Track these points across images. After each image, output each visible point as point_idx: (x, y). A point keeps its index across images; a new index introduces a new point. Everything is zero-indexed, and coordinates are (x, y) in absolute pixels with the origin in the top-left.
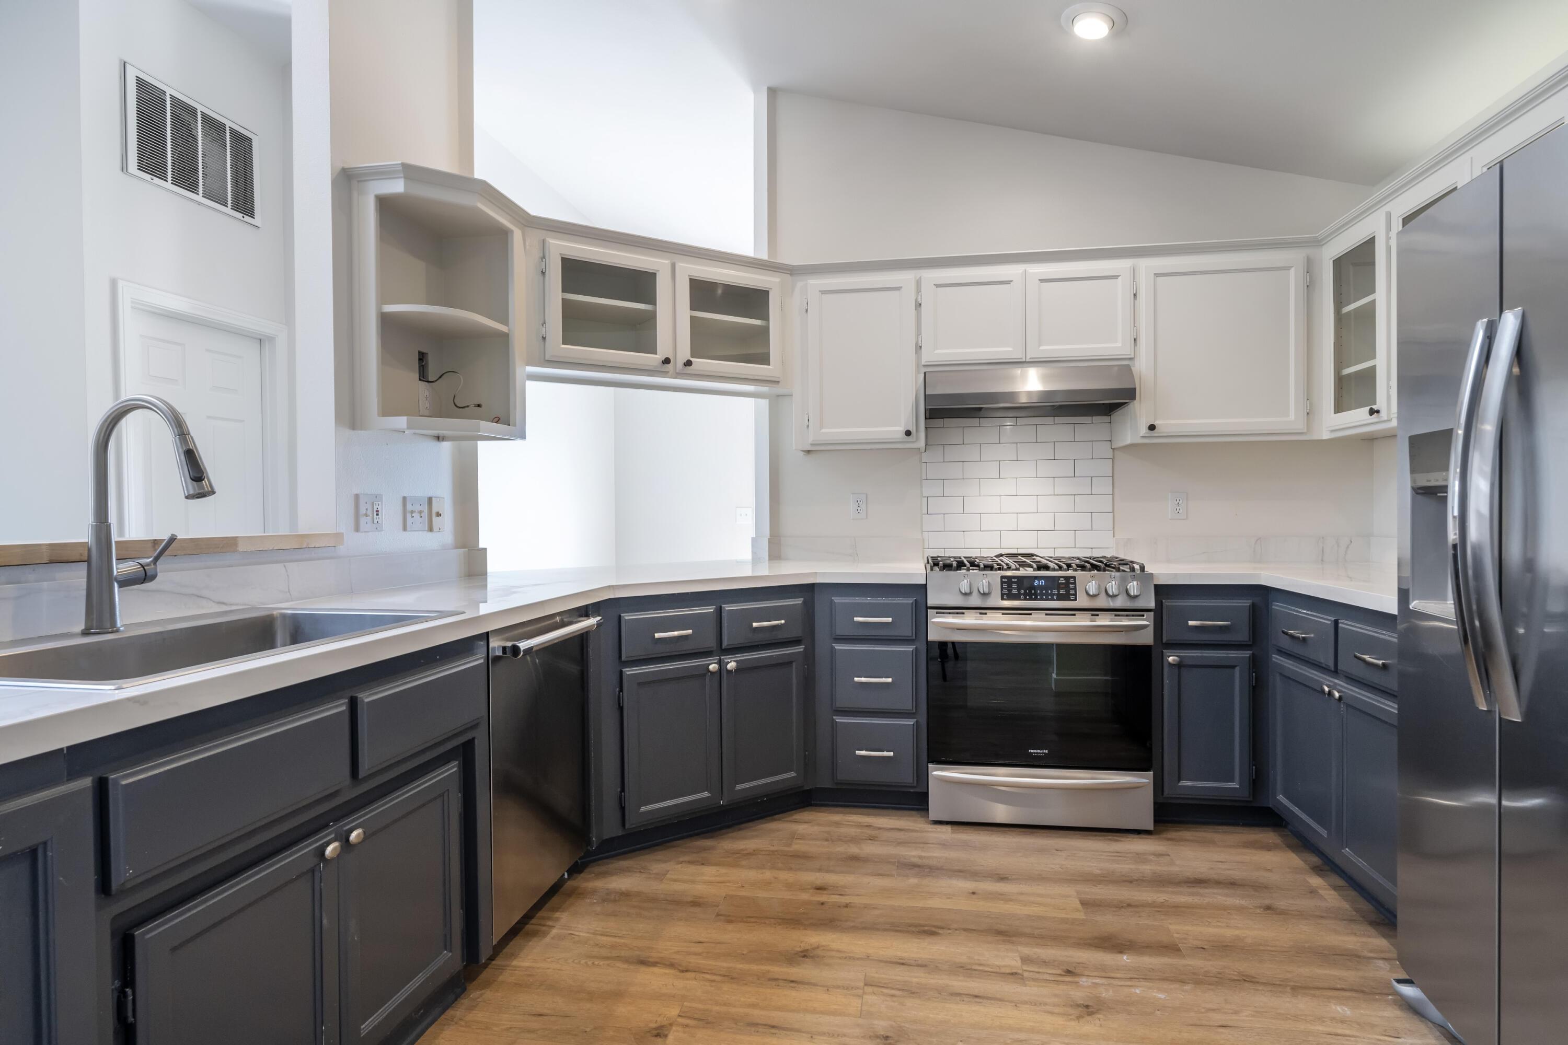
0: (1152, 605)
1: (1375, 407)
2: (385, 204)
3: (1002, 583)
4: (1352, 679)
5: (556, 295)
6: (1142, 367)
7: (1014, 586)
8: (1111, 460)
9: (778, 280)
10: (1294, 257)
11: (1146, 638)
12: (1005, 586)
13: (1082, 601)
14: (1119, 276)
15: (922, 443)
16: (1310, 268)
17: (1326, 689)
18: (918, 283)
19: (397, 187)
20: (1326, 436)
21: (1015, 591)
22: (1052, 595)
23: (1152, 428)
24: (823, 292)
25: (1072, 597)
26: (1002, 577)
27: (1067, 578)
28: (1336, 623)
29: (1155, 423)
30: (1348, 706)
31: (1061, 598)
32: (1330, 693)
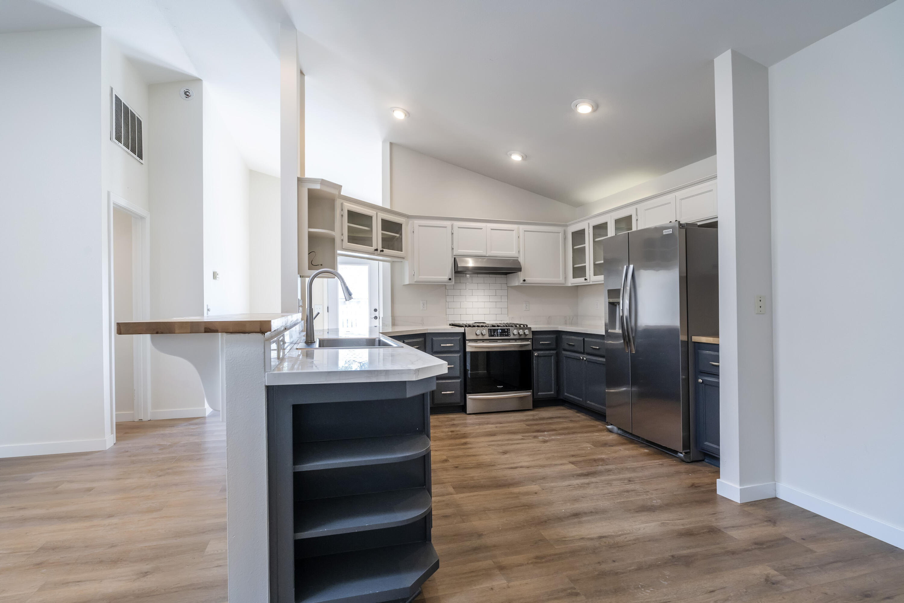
0: (531, 337)
1: (586, 278)
2: (310, 191)
3: (489, 331)
4: (589, 354)
5: (346, 224)
6: (521, 260)
7: (492, 332)
8: (507, 290)
9: (405, 220)
10: (560, 229)
11: (530, 348)
12: (490, 332)
13: (512, 337)
14: (514, 230)
15: (453, 283)
16: (565, 233)
17: (582, 358)
18: (452, 226)
19: (318, 187)
20: (570, 285)
21: (492, 334)
22: (504, 335)
23: (524, 280)
24: (420, 226)
25: (509, 335)
26: (489, 329)
27: (507, 329)
28: (584, 339)
29: (525, 279)
30: (588, 361)
31: (506, 336)
32: (583, 359)
